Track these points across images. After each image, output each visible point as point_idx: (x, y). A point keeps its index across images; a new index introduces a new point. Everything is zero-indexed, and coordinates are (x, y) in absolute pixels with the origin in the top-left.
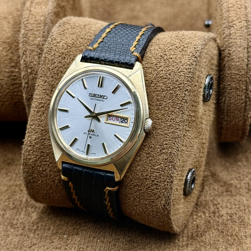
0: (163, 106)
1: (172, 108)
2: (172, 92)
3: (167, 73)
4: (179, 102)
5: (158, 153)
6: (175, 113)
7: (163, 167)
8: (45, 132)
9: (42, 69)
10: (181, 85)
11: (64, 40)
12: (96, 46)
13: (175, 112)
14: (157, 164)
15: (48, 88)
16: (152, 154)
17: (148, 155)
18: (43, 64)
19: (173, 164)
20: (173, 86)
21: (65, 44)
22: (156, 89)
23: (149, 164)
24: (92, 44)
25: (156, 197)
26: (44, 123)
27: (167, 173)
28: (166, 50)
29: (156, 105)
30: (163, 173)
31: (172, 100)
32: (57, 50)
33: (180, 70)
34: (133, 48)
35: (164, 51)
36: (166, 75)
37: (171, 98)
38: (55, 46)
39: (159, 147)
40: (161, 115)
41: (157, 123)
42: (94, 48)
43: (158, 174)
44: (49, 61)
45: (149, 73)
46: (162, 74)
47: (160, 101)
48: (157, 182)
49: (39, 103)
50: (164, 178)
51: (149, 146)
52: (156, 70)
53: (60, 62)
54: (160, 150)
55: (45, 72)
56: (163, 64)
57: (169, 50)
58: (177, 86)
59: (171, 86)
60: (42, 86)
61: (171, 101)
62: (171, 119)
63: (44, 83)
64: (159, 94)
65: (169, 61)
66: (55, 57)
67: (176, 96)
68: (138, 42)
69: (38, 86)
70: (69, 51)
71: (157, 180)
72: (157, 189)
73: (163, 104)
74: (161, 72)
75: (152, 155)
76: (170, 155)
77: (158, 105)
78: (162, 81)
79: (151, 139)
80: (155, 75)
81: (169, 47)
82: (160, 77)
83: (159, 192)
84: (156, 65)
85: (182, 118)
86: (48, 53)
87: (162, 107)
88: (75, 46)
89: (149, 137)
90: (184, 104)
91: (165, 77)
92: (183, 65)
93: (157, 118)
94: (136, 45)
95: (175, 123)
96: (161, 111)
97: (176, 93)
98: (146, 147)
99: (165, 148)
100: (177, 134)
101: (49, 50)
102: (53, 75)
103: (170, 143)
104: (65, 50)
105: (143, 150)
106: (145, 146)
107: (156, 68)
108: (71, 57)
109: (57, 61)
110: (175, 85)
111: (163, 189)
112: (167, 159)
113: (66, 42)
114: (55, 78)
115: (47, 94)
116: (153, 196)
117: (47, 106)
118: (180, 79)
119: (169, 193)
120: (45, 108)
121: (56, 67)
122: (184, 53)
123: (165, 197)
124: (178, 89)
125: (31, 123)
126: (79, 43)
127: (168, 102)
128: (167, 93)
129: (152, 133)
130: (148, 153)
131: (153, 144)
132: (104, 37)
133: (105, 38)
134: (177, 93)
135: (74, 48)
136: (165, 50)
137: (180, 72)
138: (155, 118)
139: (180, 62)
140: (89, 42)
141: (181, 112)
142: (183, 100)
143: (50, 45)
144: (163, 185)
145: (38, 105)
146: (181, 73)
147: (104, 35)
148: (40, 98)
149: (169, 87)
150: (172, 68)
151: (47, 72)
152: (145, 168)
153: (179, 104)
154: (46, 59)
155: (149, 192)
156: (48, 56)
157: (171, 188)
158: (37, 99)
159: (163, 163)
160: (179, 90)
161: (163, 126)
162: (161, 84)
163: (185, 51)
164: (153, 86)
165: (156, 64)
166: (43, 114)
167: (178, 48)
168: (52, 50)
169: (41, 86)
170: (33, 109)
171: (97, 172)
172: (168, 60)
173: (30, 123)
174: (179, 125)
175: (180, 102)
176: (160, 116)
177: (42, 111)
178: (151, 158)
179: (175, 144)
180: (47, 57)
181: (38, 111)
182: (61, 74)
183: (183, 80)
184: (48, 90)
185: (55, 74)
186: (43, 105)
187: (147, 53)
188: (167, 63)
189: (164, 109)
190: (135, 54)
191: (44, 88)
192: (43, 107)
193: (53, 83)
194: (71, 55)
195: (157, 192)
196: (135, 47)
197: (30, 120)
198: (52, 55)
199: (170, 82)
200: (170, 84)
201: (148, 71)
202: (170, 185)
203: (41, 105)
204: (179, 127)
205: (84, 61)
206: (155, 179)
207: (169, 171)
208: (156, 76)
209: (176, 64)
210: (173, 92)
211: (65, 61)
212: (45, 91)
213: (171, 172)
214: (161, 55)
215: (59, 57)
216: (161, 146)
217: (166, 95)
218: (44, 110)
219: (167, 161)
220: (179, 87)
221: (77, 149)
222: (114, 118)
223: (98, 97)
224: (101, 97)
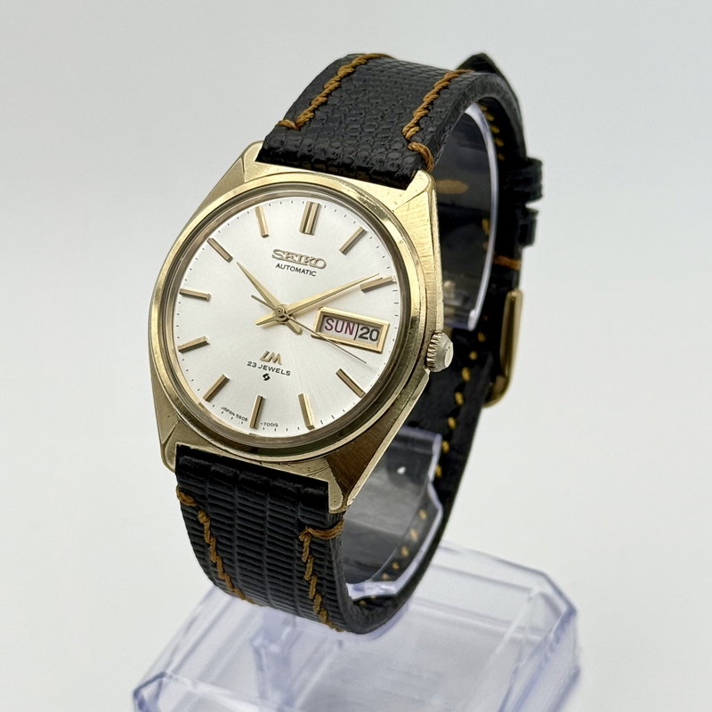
221: (225, 409)
222: (340, 323)
223: (299, 263)
224: (308, 260)
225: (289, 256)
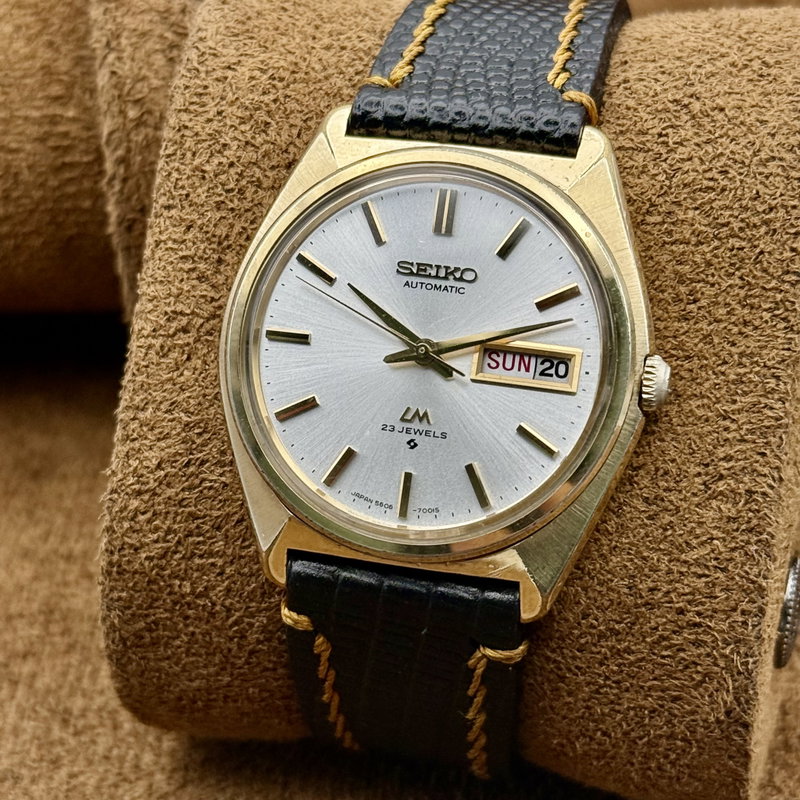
0: (703, 302)
1: (744, 307)
2: (737, 245)
3: (711, 169)
4: (769, 282)
5: (695, 495)
6: (756, 328)
7: (720, 553)
8: (200, 434)
9: (170, 174)
10: (772, 215)
11: (252, 56)
12: (400, 71)
13: (757, 323)
14: (694, 542)
15: (204, 252)
16: (671, 502)
17: (654, 507)
18: (174, 154)
19: (765, 536)
20: (742, 220)
21: (260, 69)
22: (670, 233)
23: (660, 543)
24: (382, 63)
25: (693, 679)
26: (194, 394)
27: (738, 574)
28: (692, 77)
29: (678, 299)
30: (720, 575)
31: (741, 278)
32: (230, 94)
33: (763, 155)
34: (559, 74)
35: (683, 81)
36: (709, 175)
37: (738, 269)
38: (218, 80)
39: (698, 469)
40: (697, 340)
41: (683, 373)
42: (393, 77)
43: (700, 583)
44: (199, 142)
45: (634, 170)
46: (692, 172)
47: (692, 281)
48: (699, 614)
49: (166, 313)
50: (727, 599)
51: (657, 470)
52: (664, 156)
53: (247, 143)
54: (704, 484)
55: (183, 187)
56: (690, 133)
57: (703, 79)
58: (756, 220)
59: (731, 219)
60: (175, 246)
61: (740, 282)
62: (741, 355)
63: (185, 233)
64: (683, 253)
65: (713, 121)
66: (225, 125)
67: (757, 261)
68: (568, 49)
69: (157, 246)
70: (282, 99)
71: (700, 608)
72: (698, 643)
73: (702, 293)
74: (687, 166)
75: (671, 507)
76: (747, 503)
77: (681, 300)
78: (695, 200)
79: (662, 440)
80: (662, 177)
81: (699, 67)
82: (685, 185)
83: (708, 655)
84: (662, 139)
85: (789, 349)
86: (192, 108)
87: (699, 308)
88: (303, 75)
89: (653, 432)
90: (792, 290)
91: (706, 183)
92: (773, 135)
93: (681, 353)
94: (567, 61)
95: (758, 369)
96: (696, 323)
97: (755, 247)
98: (642, 472)
99: (724, 472)
100: (770, 413)
101: (195, 99)
102: (222, 198)
103: (745, 452)
104: (264, 93)
105: (629, 487)
106: (639, 468)
107: (663, 150)
108: (291, 121)
109: (235, 139)
110: (749, 213)
111: (724, 641)
112: (735, 520)
113: (262, 62)
114: (232, 210)
115: (198, 278)
116: (678, 675)
117: (202, 325)
118: (767, 191)
119: (751, 660)
120: (193, 333)
121: (232, 165)
122: (770, 88)
123: (732, 676)
124: (763, 229)
125: (137, 399)
126: (318, 67)
127: (724, 285)
128: (716, 248)
129: (666, 416)
130: (656, 498)
131: (673, 461)
132: (426, 39)
133: (428, 42)
134: (762, 246)
135: (301, 85)
136: (689, 79)
137: (764, 163)
138: (673, 352)
139: (762, 122)
140: (361, 59)
141: (783, 325)
142: (788, 272)
143: (197, 77)
144: (725, 626)
145: (162, 322)
146: (771, 164)
147: (422, 31)
148: (170, 295)
149: (723, 225)
150: (732, 146)
151: (192, 186)
152: (644, 558)
153: (770, 290)
154: (183, 136)
155: (663, 657)
156: (191, 120)
157: (759, 637)
158: (155, 297)
159: (721, 535)
160: (767, 233)
161: (707, 385)
162: (691, 214)
163: (770, 79)
164: (656, 224)
165: (660, 135)
166: (189, 359)
167: (739, 71)
168: (205, 99)
169: (170, 244)
170: (143, 340)
171: (442, 589)
172: (708, 116)
173: (132, 399)
174: (778, 378)
175: (773, 284)
176: (696, 345)
177: (181, 347)
178: (667, 518)
179: (763, 455)
180: (190, 125)
181: (162, 347)
182: (256, 192)
183: (782, 195)
184: (201, 258)
185: (228, 191)
186: (184, 321)
187: (610, 94)
188: (709, 128)
189: (709, 312)
190: (573, 97)
191: (184, 253)
192: (185, 330)
193: (222, 231)
194: (292, 112)
195: (699, 656)
196: (564, 69)
197: (131, 386)
198: (210, 115)
199: (727, 203)
200: (728, 213)
201: (631, 163)
202: (754, 626)
203: (174, 325)
204: (777, 385)
205: (362, 130)
206: (689, 602)
207: (746, 568)
208: (667, 183)
209: (744, 129)
210: (744, 244)
211: (268, 138)
212: (188, 266)
213: (756, 570)
214: (678, 97)
215: (240, 124)
216: (707, 465)
217: (716, 256)
218: (191, 340)
219: (735, 526)
220: (766, 223)
221: (358, 495)
222: (509, 358)
223: (437, 277)
224: (450, 273)
225: (422, 270)
